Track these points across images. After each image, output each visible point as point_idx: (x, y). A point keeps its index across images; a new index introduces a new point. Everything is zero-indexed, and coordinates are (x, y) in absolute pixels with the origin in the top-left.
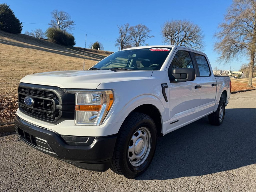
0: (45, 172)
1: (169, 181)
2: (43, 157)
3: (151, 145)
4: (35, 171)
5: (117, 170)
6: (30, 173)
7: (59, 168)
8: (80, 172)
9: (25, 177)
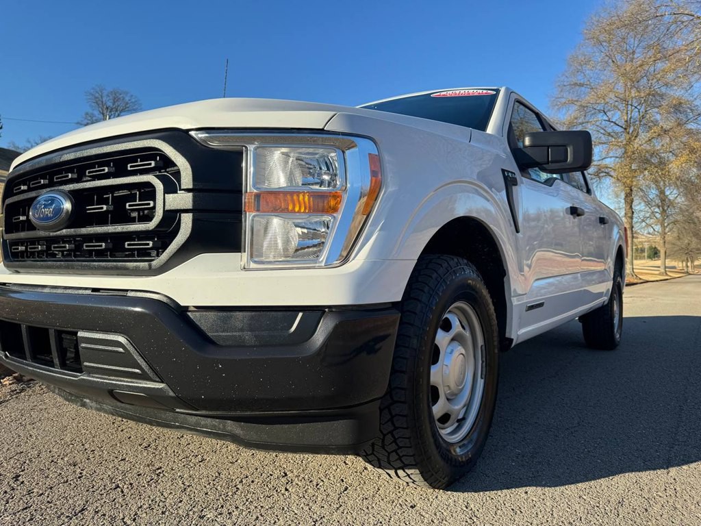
0: (105, 489)
1: (571, 490)
2: (87, 446)
3: (484, 373)
4: (62, 488)
5: (395, 451)
6: (42, 494)
7: (158, 475)
8: (241, 482)
9: (26, 508)
